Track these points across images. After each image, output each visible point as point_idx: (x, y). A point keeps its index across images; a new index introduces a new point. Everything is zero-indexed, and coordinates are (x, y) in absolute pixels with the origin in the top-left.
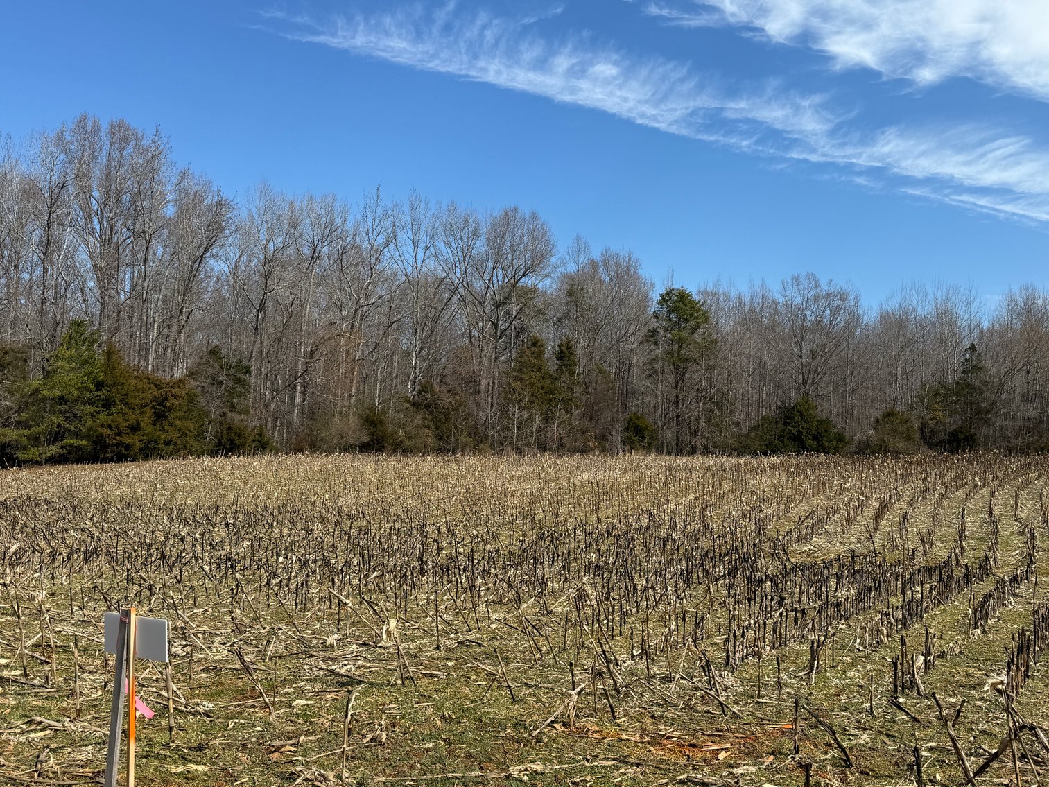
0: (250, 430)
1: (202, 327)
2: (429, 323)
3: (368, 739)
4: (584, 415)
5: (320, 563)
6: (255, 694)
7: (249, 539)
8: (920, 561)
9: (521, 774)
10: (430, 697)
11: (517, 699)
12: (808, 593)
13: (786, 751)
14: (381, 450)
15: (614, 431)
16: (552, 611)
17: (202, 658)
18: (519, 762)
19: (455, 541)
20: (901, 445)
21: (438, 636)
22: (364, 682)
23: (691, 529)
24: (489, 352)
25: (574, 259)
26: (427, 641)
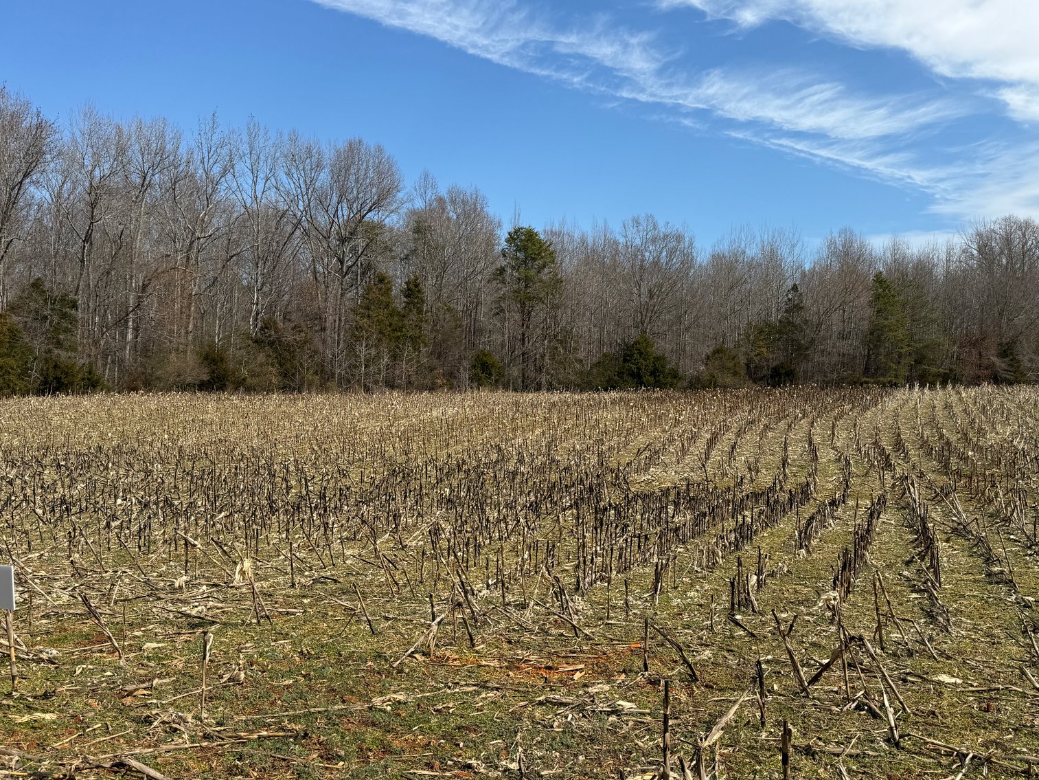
0: (78, 368)
1: (23, 258)
2: (271, 259)
3: (225, 679)
4: (431, 353)
5: (161, 505)
6: (101, 638)
7: (83, 482)
8: (747, 487)
9: (385, 705)
10: (287, 634)
11: (376, 632)
12: (648, 520)
13: (635, 669)
14: (222, 388)
15: (462, 369)
16: (406, 545)
17: (41, 604)
18: (382, 693)
19: (305, 480)
20: (729, 380)
21: (292, 575)
22: (217, 623)
23: (538, 462)
24: (335, 288)
25: (421, 195)
26: (281, 579)
